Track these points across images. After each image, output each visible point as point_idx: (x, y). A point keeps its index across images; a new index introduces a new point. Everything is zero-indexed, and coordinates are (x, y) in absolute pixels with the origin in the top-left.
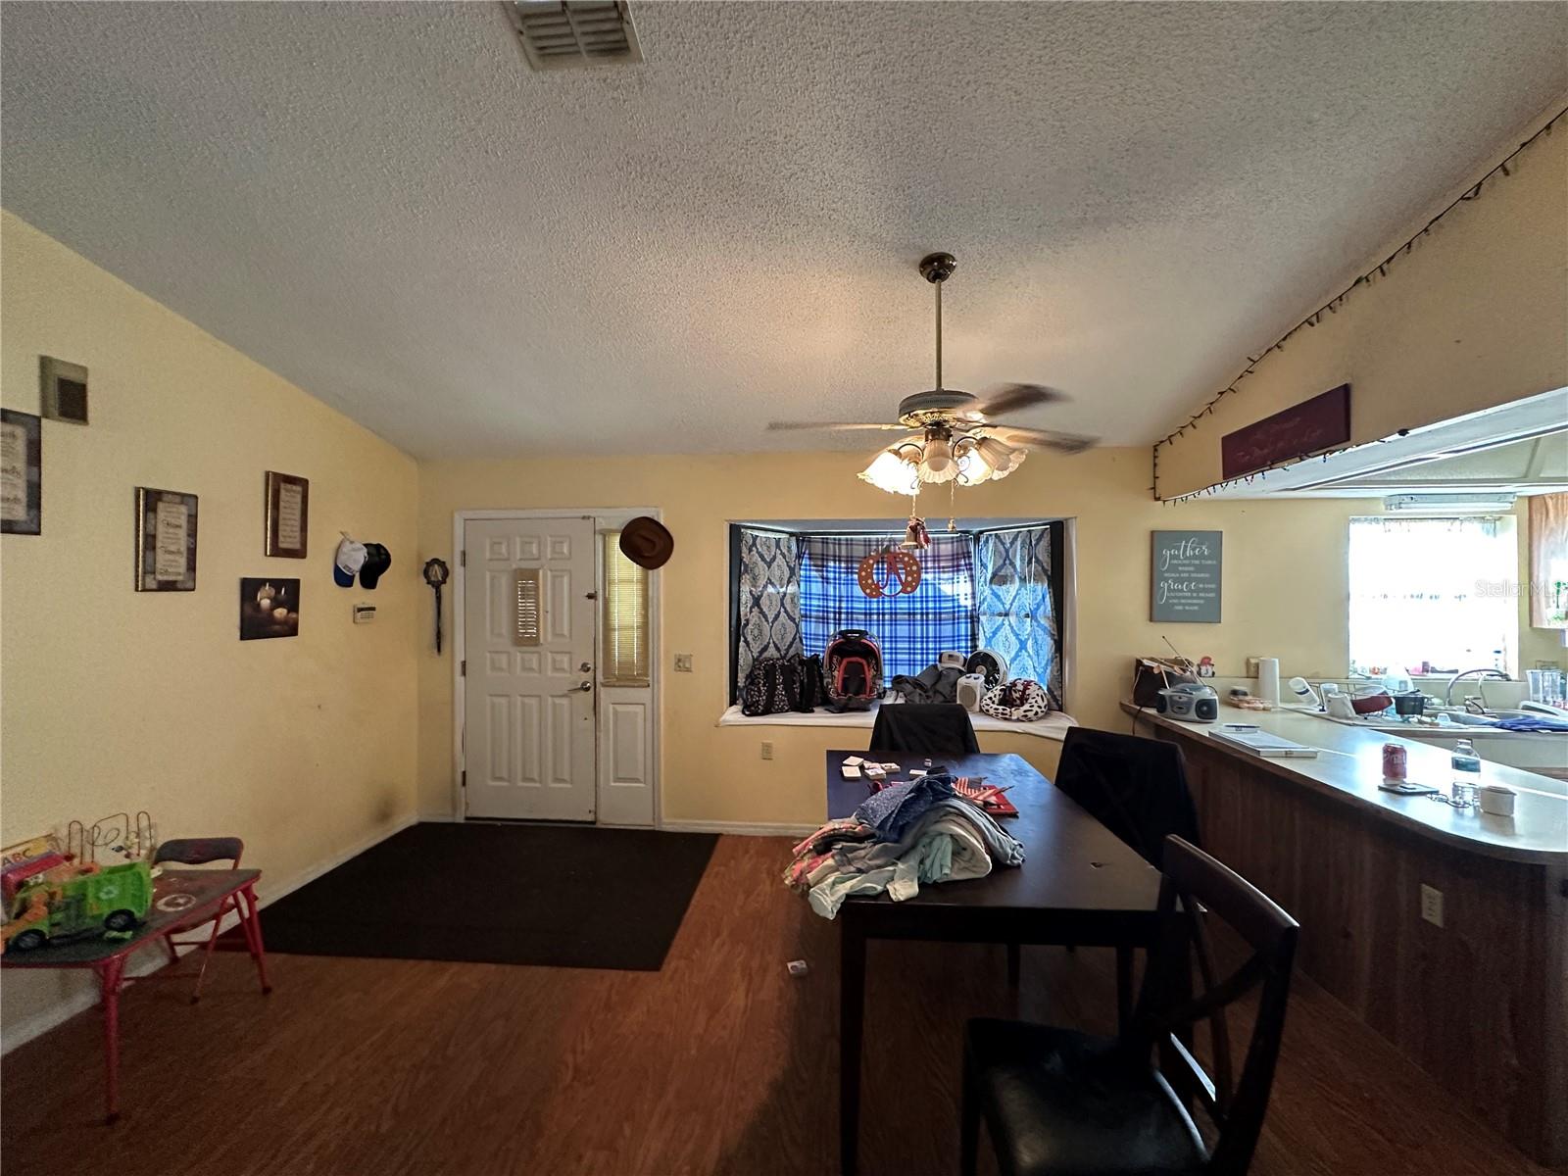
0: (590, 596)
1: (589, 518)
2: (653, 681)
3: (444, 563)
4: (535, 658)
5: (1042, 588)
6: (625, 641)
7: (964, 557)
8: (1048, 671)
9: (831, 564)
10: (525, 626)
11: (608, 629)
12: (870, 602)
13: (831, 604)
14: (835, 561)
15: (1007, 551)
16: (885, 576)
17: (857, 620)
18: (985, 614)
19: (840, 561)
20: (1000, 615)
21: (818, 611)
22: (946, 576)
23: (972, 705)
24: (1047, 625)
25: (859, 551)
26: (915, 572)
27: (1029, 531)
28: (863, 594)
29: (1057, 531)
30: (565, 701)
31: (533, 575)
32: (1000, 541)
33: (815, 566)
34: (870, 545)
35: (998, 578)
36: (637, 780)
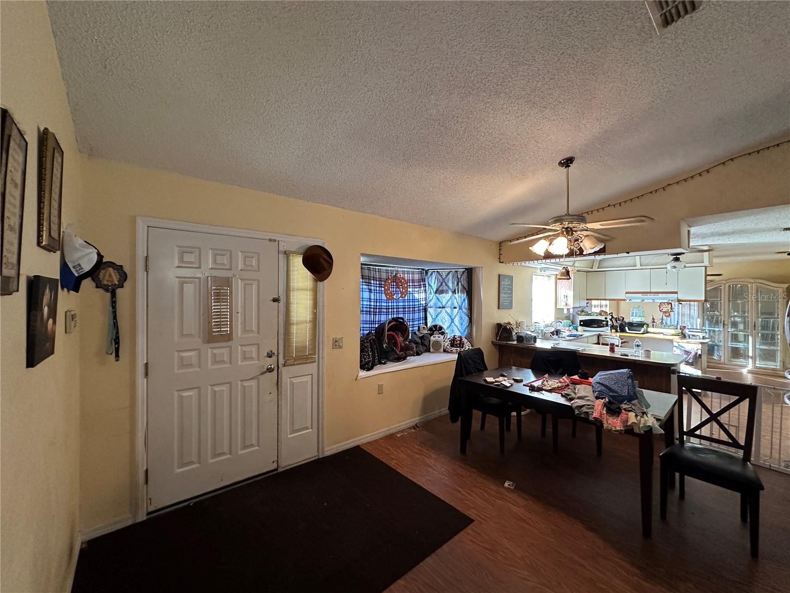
0: (276, 300)
1: (275, 241)
2: (318, 359)
3: (121, 266)
4: (225, 351)
5: (464, 296)
6: (301, 334)
7: (423, 281)
8: (466, 331)
9: (372, 282)
10: (219, 325)
11: (288, 323)
12: (388, 302)
13: (372, 304)
14: (374, 280)
15: (444, 280)
16: (395, 289)
17: (383, 312)
18: (431, 307)
19: (376, 280)
20: (440, 308)
21: (367, 308)
22: (416, 290)
23: (439, 349)
24: (466, 312)
25: (384, 276)
26: (406, 288)
27: (456, 271)
28: (386, 299)
29: (470, 272)
30: (253, 383)
31: (228, 282)
32: (440, 274)
33: (365, 282)
34: (388, 273)
35: (439, 291)
36: (307, 428)
